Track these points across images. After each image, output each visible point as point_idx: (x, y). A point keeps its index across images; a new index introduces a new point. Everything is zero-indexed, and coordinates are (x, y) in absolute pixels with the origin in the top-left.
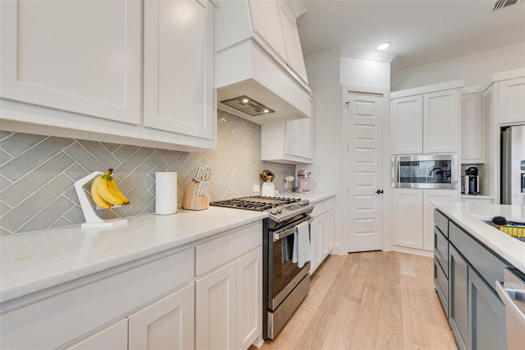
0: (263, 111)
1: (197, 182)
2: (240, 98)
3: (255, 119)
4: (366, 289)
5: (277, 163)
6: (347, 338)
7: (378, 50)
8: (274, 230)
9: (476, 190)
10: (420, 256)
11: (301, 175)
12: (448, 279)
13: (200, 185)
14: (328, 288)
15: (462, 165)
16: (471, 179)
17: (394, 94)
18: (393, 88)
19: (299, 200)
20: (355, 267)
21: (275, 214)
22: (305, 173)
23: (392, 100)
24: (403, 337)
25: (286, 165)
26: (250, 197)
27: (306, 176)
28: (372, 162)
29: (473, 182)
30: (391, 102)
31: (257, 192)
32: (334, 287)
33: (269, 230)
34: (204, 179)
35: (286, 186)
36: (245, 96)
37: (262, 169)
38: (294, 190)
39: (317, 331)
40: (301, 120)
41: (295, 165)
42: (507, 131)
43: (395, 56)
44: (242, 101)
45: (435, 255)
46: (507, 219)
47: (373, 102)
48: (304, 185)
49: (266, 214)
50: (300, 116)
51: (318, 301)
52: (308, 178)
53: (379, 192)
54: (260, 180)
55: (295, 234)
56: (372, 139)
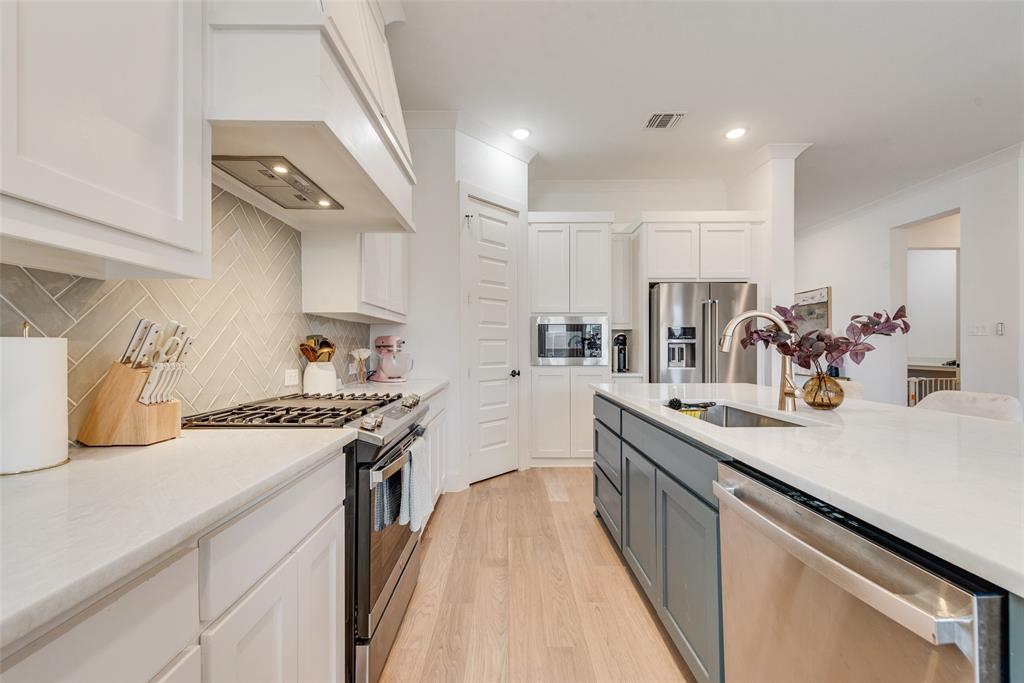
0: (317, 202)
1: (140, 366)
2: (267, 160)
3: (289, 217)
4: (509, 540)
5: (334, 320)
6: (501, 634)
7: (511, 137)
8: (369, 466)
9: (624, 367)
10: (566, 468)
11: (382, 346)
12: (621, 494)
13: (155, 374)
14: (451, 557)
15: (613, 331)
16: (620, 351)
17: (533, 216)
18: (533, 206)
19: (399, 397)
20: (486, 506)
21: (372, 430)
22: (394, 342)
23: (530, 224)
24: (574, 599)
25: (353, 325)
26: (282, 398)
27: (395, 348)
28: (504, 324)
29: (622, 355)
30: (530, 228)
31: (293, 386)
32: (460, 552)
33: (359, 465)
34: (163, 357)
35: (353, 369)
36: (283, 158)
37: (303, 333)
38: (370, 377)
39: (449, 646)
40: (388, 234)
41: (368, 326)
42: (655, 289)
43: (533, 155)
44: (270, 168)
45: (596, 463)
46: (683, 401)
47: (506, 223)
48: (390, 364)
49: (349, 433)
50: (397, 225)
51: (438, 588)
52: (400, 351)
53: (514, 374)
54: (300, 357)
55: (406, 467)
56: (503, 284)
